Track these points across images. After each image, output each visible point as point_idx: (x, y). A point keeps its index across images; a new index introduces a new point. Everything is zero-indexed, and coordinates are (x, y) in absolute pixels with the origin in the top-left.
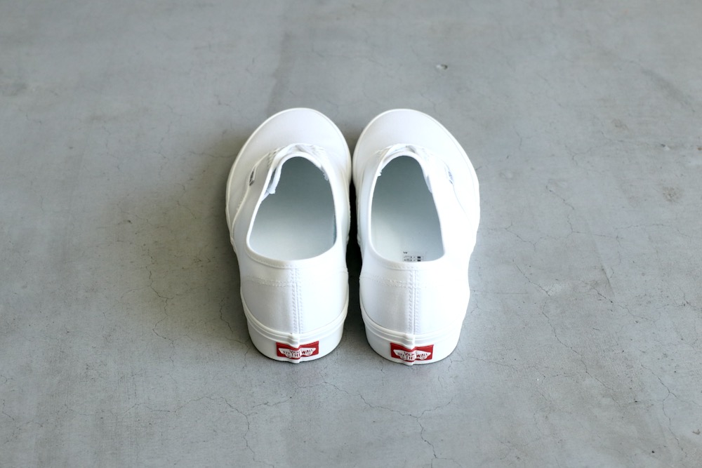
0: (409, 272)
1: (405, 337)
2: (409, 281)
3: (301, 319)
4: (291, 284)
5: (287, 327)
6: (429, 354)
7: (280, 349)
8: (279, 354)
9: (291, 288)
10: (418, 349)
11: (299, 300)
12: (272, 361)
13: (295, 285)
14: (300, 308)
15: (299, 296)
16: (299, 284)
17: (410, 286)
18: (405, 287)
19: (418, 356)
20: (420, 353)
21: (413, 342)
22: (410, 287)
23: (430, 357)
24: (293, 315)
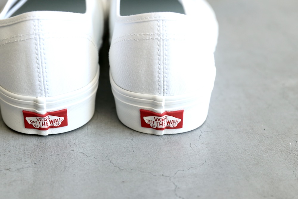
0: (156, 22)
1: (154, 99)
2: (157, 32)
3: (45, 78)
4: (33, 36)
5: (32, 91)
6: (179, 120)
7: (28, 119)
8: (27, 126)
9: (34, 41)
10: (168, 114)
11: (43, 55)
12: (20, 136)
13: (38, 37)
14: (44, 65)
15: (42, 51)
16: (41, 36)
17: (157, 37)
18: (153, 39)
19: (168, 123)
20: (171, 118)
21: (163, 104)
22: (157, 39)
23: (180, 126)
24: (37, 74)
